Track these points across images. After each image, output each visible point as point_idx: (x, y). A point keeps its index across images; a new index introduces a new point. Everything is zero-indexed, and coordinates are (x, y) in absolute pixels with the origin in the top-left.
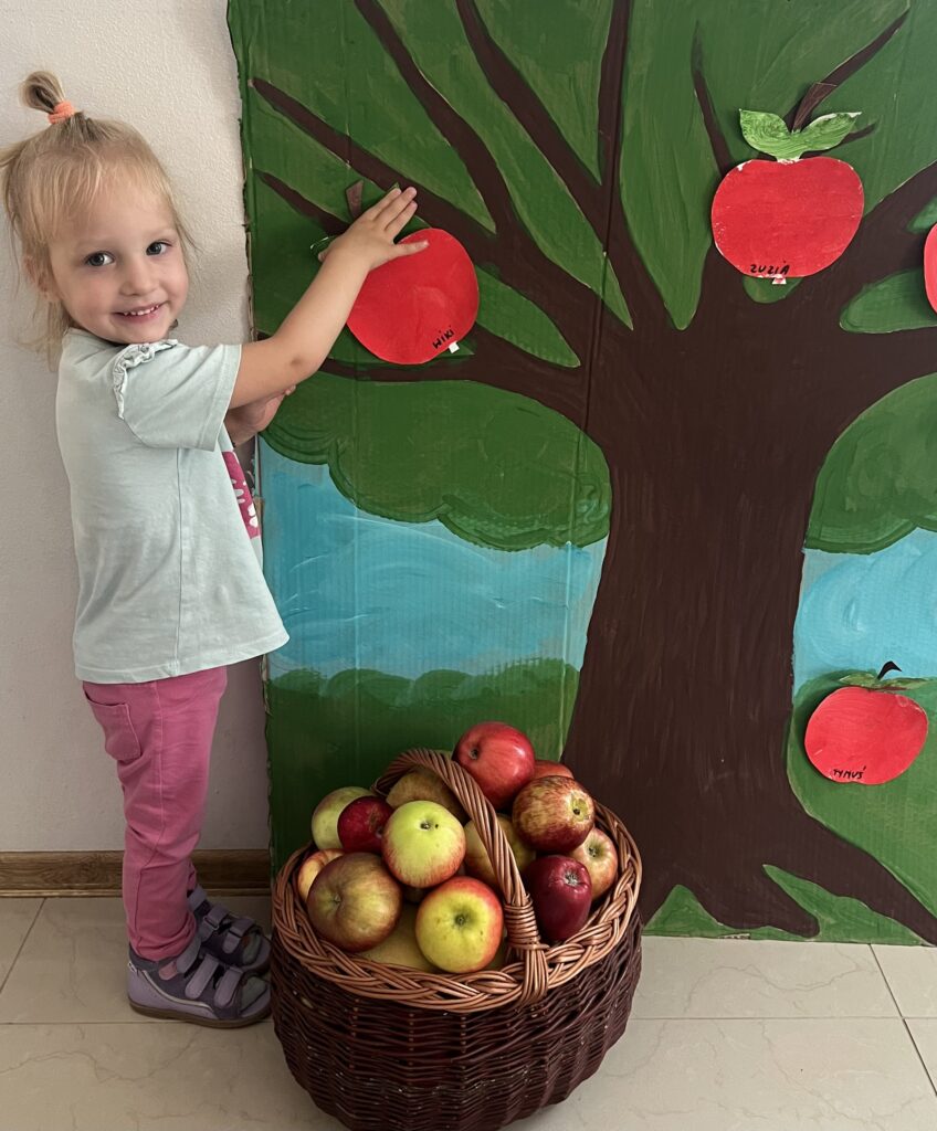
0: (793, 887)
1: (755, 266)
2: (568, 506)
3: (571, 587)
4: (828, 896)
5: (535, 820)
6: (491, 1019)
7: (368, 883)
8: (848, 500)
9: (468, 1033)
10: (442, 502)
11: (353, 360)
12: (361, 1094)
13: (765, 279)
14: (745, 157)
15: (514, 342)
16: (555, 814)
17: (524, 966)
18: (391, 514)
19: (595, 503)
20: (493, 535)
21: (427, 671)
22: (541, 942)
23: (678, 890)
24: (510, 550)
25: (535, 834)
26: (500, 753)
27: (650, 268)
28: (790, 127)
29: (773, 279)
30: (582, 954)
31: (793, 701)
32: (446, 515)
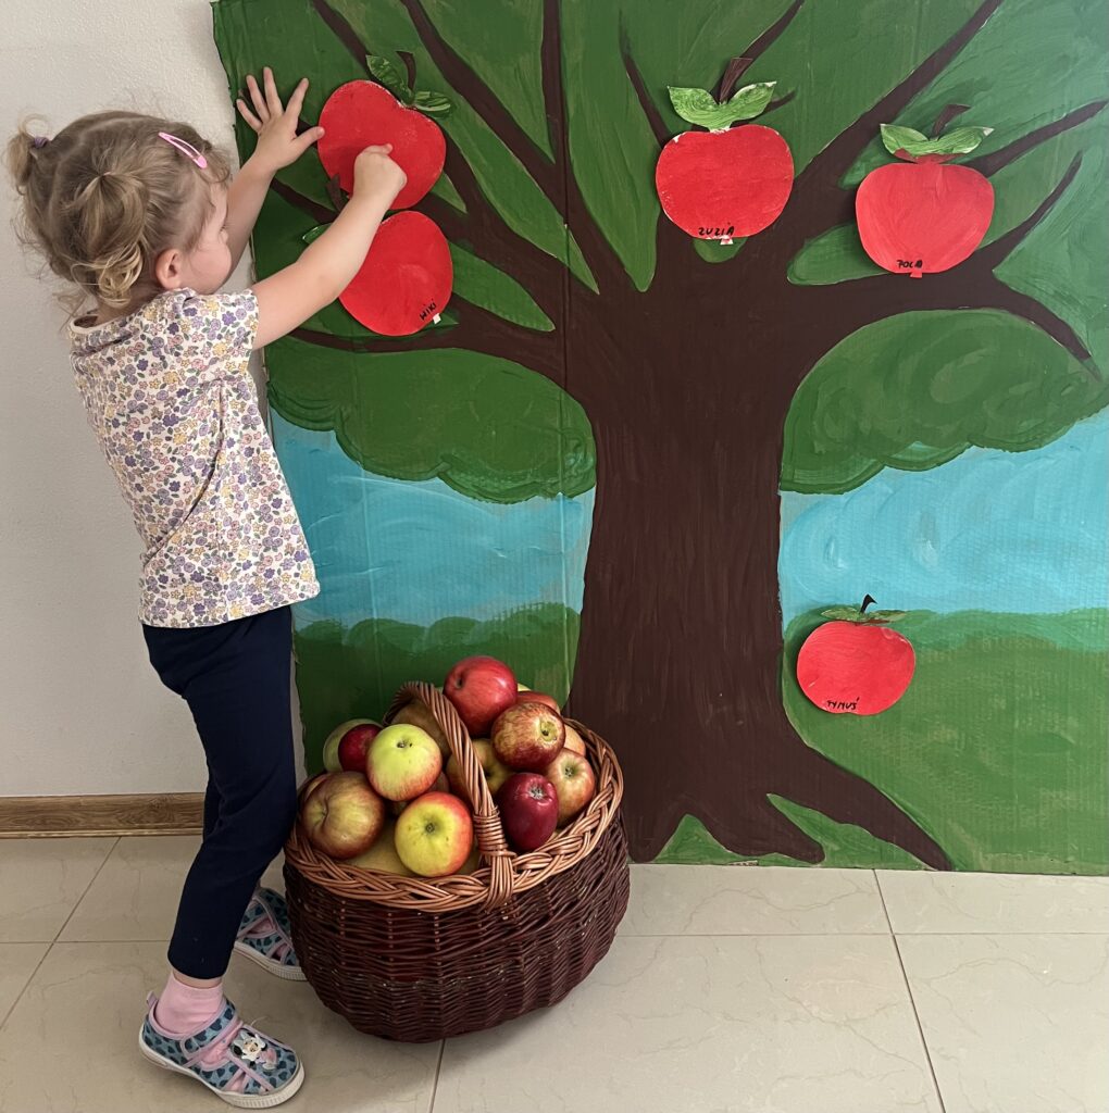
0: (797, 815)
1: (702, 229)
2: (556, 459)
3: (565, 535)
4: (832, 823)
5: (506, 741)
6: (462, 920)
7: (350, 796)
8: (816, 444)
9: (441, 932)
10: (440, 460)
11: (350, 335)
12: (353, 989)
13: (713, 240)
14: (681, 129)
15: (493, 310)
16: (522, 735)
17: (491, 871)
18: (396, 473)
19: (581, 456)
20: (489, 489)
21: (439, 618)
22: (509, 849)
23: (687, 820)
24: (506, 503)
25: (506, 754)
26: (481, 683)
27: (608, 236)
28: (717, 100)
29: (720, 240)
30: (550, 862)
31: (784, 637)
32: (445, 473)
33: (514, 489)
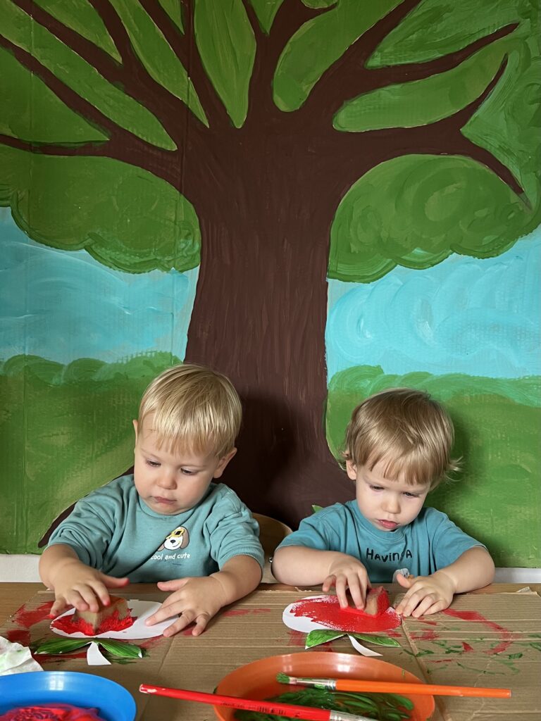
8: (352, 245)
10: (87, 237)
11: (30, 140)
15: (135, 133)
19: (190, 242)
20: (123, 263)
21: (76, 359)
24: (134, 273)
27: (216, 88)
31: (328, 388)
32: (90, 246)
33: (140, 263)
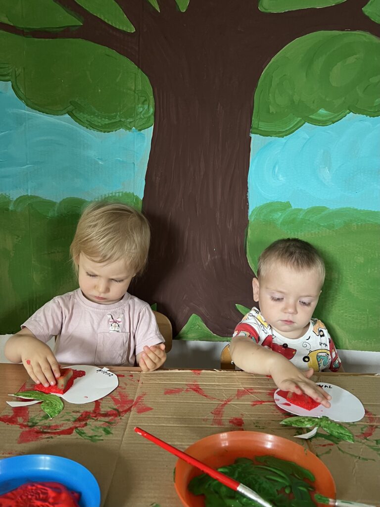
8: (270, 107)
10: (70, 104)
11: (22, 26)
15: (103, 18)
18: (44, 110)
19: (146, 107)
20: (96, 123)
21: (65, 198)
23: (193, 316)
24: (105, 132)
32: (71, 111)
33: (109, 124)
